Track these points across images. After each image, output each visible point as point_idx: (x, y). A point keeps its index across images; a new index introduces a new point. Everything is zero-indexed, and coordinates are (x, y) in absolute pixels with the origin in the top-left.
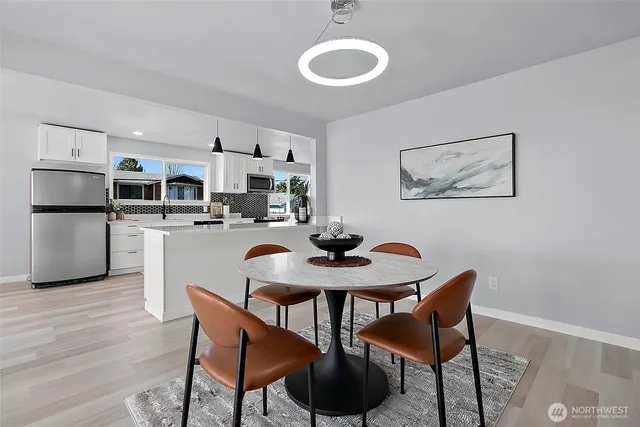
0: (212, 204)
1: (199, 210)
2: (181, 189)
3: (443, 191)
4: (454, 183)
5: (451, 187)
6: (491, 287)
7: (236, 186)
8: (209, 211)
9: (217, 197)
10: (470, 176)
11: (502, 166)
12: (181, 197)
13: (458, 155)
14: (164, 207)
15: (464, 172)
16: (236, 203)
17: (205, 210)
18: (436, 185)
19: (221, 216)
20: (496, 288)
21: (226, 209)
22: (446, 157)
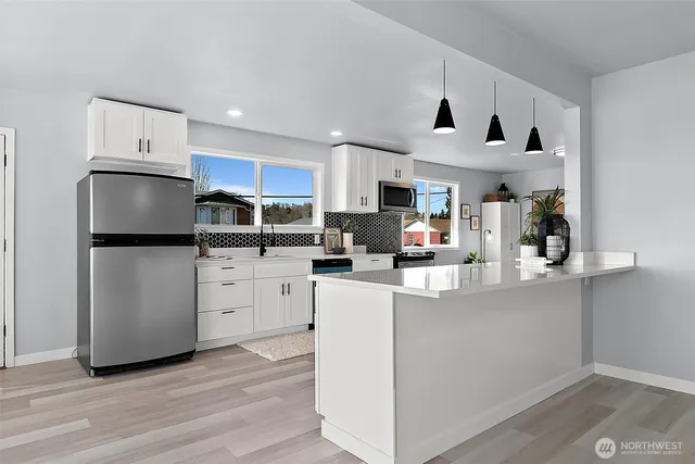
0: (327, 231)
1: (308, 240)
2: (215, 210)
7: (365, 201)
8: (322, 243)
9: (333, 219)
12: (215, 222)
14: (261, 236)
16: (360, 229)
17: (317, 241)
19: (342, 251)
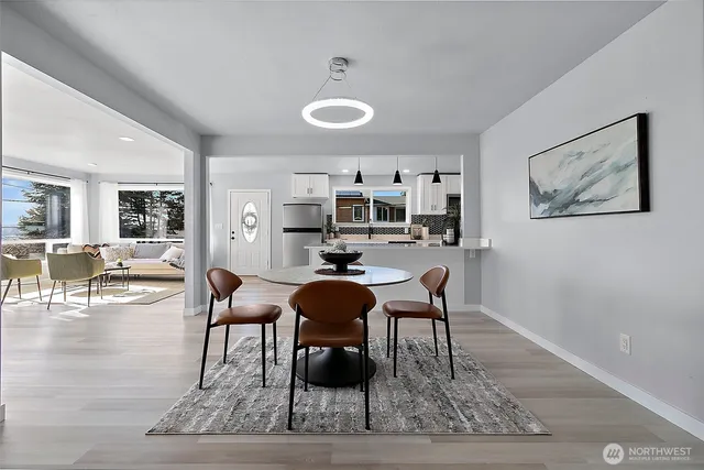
0: (413, 226)
1: (401, 231)
3: (566, 206)
4: (577, 194)
5: (574, 201)
6: (622, 349)
7: (434, 207)
8: (410, 233)
9: (417, 219)
10: (592, 183)
11: (627, 166)
13: (580, 155)
14: (370, 228)
15: (586, 179)
16: (435, 224)
17: (406, 231)
18: (560, 199)
20: (628, 352)
21: (425, 231)
22: (568, 161)
